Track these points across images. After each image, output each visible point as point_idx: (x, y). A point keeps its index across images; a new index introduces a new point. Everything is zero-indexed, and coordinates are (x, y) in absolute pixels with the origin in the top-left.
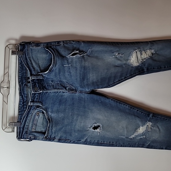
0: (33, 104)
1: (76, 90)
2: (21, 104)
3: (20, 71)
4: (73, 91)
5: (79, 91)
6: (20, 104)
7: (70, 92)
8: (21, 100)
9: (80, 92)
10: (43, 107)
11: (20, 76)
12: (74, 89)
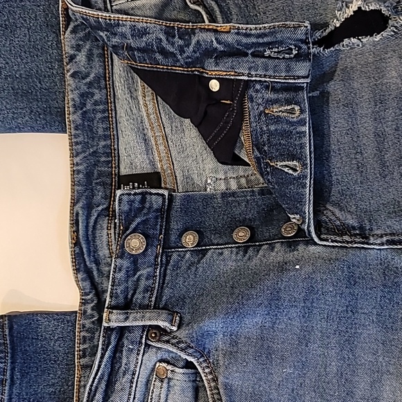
0: (122, 317)
1: (361, 228)
2: (89, 311)
3: (77, 143)
4: (346, 238)
5: (382, 237)
6: (85, 312)
7: (327, 240)
8: (87, 294)
9: (389, 242)
10: (182, 334)
11: (79, 172)
12: (354, 228)
